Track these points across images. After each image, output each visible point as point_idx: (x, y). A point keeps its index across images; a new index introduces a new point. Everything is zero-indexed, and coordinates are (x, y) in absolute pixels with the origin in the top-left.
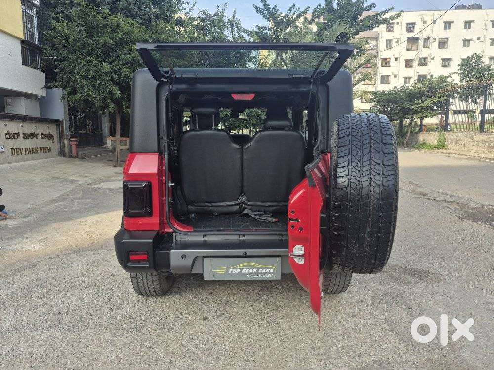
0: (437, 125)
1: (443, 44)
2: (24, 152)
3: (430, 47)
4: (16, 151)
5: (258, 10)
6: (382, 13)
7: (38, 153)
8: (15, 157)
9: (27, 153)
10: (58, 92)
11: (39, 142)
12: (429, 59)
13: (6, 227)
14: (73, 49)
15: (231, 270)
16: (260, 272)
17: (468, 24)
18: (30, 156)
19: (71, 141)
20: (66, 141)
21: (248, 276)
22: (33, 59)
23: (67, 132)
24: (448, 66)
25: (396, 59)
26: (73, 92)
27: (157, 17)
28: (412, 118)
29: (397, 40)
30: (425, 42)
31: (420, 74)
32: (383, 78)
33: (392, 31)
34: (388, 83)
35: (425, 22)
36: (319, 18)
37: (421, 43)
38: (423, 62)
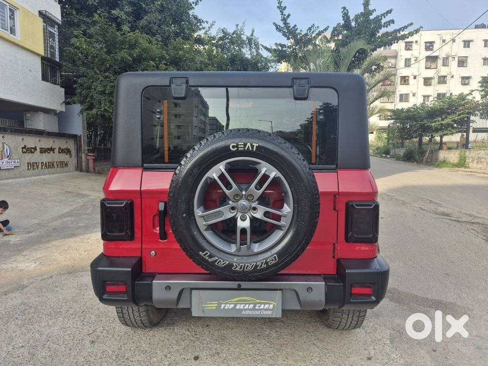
0: (458, 143)
1: (462, 62)
2: (40, 166)
3: (450, 65)
4: (32, 166)
5: (278, 28)
6: (400, 29)
7: (54, 167)
8: (31, 171)
9: (43, 167)
10: (77, 108)
11: (56, 157)
12: (449, 77)
13: (7, 244)
14: (91, 65)
15: (223, 306)
16: (257, 308)
17: (487, 43)
18: (46, 171)
19: (88, 155)
20: (83, 155)
21: (243, 312)
22: (54, 75)
23: (85, 147)
24: (467, 84)
25: (415, 78)
26: (91, 107)
27: (177, 35)
28: (432, 135)
29: (415, 59)
30: (443, 60)
31: (439, 92)
32: (401, 96)
33: (411, 50)
34: (407, 100)
35: (444, 41)
36: (338, 36)
37: (440, 62)
38: (442, 80)
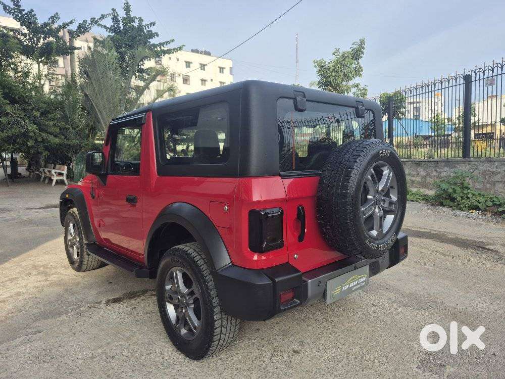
1: (186, 80)
3: (176, 81)
6: (164, 43)
15: (344, 288)
16: (359, 282)
17: (203, 66)
21: (353, 289)
30: (171, 76)
